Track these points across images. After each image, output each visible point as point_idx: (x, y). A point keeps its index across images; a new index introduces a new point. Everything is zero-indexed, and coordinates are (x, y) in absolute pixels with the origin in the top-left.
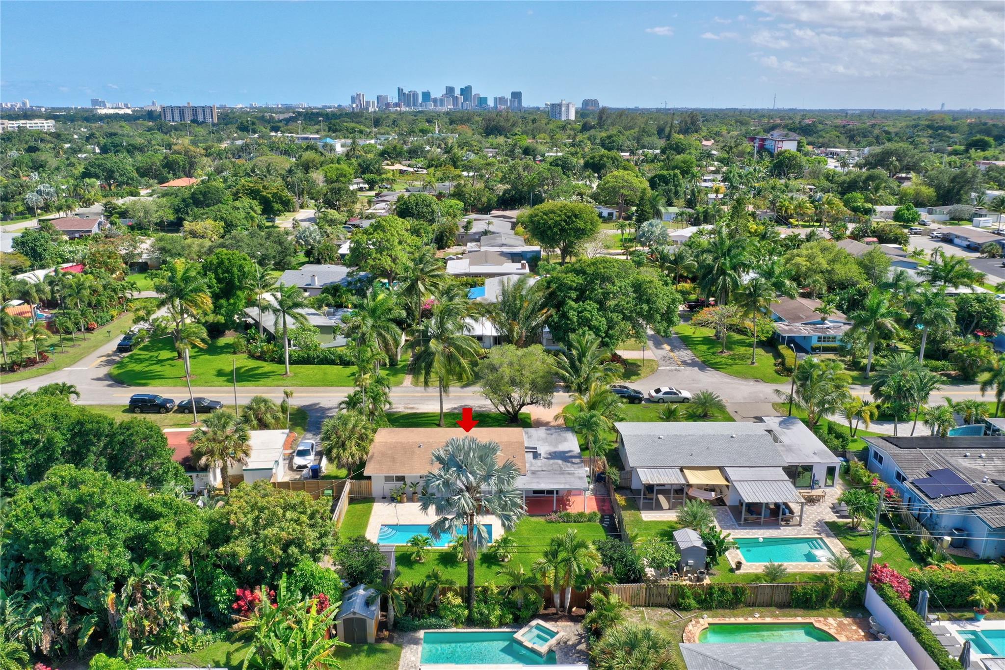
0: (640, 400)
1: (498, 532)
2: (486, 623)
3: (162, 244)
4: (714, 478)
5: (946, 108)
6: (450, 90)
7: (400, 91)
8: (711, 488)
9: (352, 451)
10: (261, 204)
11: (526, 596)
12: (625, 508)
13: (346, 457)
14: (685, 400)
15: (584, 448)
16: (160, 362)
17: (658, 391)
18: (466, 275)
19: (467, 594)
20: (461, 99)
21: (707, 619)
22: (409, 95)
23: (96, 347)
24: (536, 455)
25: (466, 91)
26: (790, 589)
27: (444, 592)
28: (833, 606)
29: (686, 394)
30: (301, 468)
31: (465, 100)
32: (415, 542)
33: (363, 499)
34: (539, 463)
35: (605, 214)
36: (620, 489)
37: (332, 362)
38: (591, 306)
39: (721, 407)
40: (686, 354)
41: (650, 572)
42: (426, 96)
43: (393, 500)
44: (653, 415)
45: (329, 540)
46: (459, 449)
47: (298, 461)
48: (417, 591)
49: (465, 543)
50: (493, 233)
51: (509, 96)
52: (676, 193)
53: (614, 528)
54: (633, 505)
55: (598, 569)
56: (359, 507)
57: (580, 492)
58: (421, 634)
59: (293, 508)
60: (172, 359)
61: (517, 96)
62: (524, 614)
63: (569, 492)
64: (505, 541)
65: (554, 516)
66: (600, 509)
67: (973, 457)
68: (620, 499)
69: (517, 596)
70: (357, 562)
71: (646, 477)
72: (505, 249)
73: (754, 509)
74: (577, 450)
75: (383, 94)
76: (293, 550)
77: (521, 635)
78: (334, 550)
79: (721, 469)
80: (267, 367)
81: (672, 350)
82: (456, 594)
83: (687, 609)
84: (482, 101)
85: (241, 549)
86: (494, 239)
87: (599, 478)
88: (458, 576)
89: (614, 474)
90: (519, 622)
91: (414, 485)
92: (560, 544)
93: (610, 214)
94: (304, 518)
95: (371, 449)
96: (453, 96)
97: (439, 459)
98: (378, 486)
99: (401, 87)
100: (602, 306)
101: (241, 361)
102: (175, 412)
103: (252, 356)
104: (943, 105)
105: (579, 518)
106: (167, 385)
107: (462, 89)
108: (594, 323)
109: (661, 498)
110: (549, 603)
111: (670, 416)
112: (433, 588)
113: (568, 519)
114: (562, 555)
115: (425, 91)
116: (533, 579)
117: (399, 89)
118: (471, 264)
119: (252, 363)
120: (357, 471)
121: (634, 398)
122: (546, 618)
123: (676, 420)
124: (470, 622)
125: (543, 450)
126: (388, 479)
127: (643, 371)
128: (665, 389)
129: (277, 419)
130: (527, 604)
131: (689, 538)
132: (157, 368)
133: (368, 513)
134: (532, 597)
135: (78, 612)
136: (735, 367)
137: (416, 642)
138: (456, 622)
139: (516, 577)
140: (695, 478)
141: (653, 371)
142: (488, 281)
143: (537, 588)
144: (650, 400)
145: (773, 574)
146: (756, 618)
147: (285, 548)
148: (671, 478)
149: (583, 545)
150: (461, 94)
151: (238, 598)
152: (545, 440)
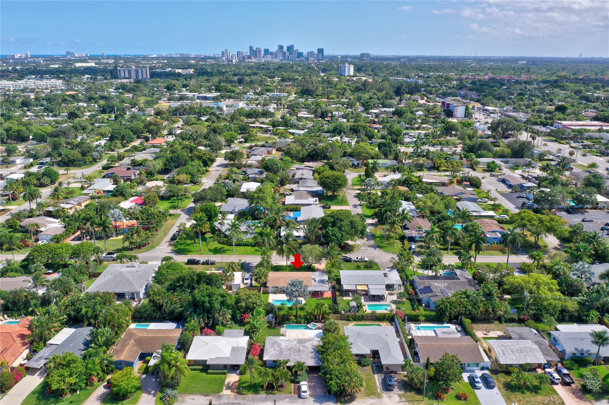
0: (351, 261)
1: (304, 302)
2: (301, 323)
3: (170, 189)
4: (365, 288)
5: (584, 56)
6: (281, 47)
7: (251, 48)
8: (364, 291)
9: (263, 280)
10: (203, 163)
11: (310, 317)
12: (339, 296)
13: (261, 281)
14: (366, 261)
15: (329, 278)
16: (188, 245)
17: (357, 258)
18: (294, 204)
19: (296, 316)
20: (287, 54)
21: (354, 323)
22: (256, 51)
23: (162, 238)
24: (315, 281)
25: (290, 48)
26: (376, 316)
27: (290, 316)
28: (386, 320)
29: (366, 259)
30: (247, 284)
31: (290, 54)
32: (282, 304)
33: (266, 293)
34: (316, 283)
35: (356, 163)
36: (338, 291)
37: (248, 246)
38: (336, 229)
39: (376, 264)
40: (372, 242)
41: (343, 312)
42: (267, 51)
43: (274, 293)
44: (353, 267)
45: (262, 303)
46: (294, 282)
47: (245, 282)
48: (284, 315)
49: (295, 304)
50: (305, 179)
51: (316, 52)
52: (390, 151)
53: (335, 302)
54: (342, 295)
55: (328, 311)
56: (265, 295)
57: (327, 291)
58: (285, 325)
59: (254, 295)
60: (192, 243)
61: (321, 51)
62: (309, 321)
63: (324, 291)
64: (305, 304)
65: (319, 298)
66: (332, 296)
67: (439, 282)
68: (337, 293)
69: (308, 316)
70: (269, 308)
71: (345, 287)
72: (310, 189)
73: (374, 296)
74: (327, 279)
75: (241, 50)
76: (255, 305)
77: (308, 325)
78: (263, 305)
79: (367, 285)
80: (226, 247)
81: (367, 241)
82: (293, 316)
83: (350, 321)
84: (300, 55)
85: (243, 304)
86: (305, 183)
87: (333, 288)
88: (294, 313)
89: (337, 286)
90: (308, 323)
91: (281, 289)
92: (318, 304)
93: (358, 164)
94: (257, 297)
95: (268, 279)
96: (282, 52)
97: (289, 284)
98: (270, 289)
99: (252, 46)
100: (340, 229)
101: (216, 245)
102: (202, 264)
103: (219, 242)
104: (581, 54)
105: (326, 299)
106: (194, 254)
107: (288, 47)
108: (337, 235)
109: (350, 293)
110: (316, 319)
111: (358, 268)
112: (288, 315)
113: (323, 299)
114: (319, 307)
115: (266, 48)
116: (311, 313)
117: (250, 47)
118: (296, 198)
119: (220, 246)
120: (264, 285)
121: (348, 260)
122: (315, 322)
123: (360, 269)
124: (297, 323)
125: (317, 279)
126: (273, 287)
127: (355, 250)
128: (359, 258)
129: (237, 268)
130: (310, 319)
131: (354, 304)
132: (188, 247)
133: (268, 297)
134: (312, 317)
135: (208, 318)
136: (387, 248)
137: (284, 327)
138: (293, 322)
139: (308, 312)
140: (359, 288)
141: (359, 249)
142: (302, 208)
143: (313, 315)
144: (355, 261)
145: (373, 313)
146: (367, 323)
147: (253, 304)
148: (353, 288)
149: (324, 304)
150: (288, 50)
151: (242, 316)
152: (318, 276)
